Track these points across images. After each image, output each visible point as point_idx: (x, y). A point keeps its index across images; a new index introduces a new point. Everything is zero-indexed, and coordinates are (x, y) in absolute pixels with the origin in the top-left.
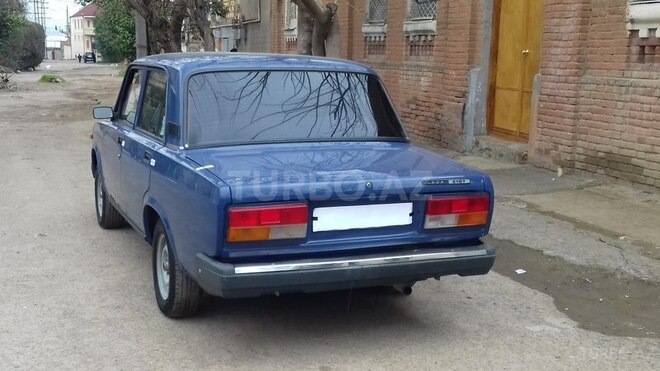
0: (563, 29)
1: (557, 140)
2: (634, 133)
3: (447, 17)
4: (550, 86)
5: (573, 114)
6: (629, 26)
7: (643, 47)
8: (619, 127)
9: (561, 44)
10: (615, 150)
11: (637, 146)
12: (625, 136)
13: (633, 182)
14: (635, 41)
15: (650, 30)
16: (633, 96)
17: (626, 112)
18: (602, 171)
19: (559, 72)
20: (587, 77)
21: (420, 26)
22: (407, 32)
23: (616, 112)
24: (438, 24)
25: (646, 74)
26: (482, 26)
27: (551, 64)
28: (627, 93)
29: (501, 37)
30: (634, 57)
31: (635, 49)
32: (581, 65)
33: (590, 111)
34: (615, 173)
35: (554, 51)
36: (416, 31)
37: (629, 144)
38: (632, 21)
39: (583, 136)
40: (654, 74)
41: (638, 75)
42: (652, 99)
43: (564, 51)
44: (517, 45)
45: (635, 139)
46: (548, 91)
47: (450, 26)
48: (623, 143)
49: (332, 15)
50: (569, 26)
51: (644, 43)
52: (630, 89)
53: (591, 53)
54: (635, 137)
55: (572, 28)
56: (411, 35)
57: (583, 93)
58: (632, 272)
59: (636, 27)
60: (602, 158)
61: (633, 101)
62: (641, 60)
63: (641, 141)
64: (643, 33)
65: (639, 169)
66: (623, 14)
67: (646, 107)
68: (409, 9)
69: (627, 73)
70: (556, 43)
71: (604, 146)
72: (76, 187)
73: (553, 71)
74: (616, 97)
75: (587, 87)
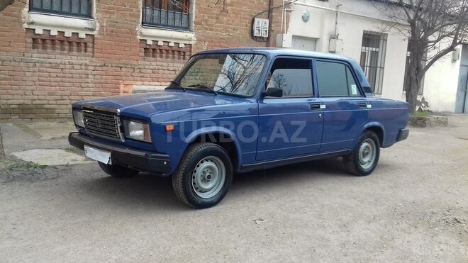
2: (44, 90)
6: (26, 26)
7: (35, 40)
8: (29, 88)
11: (48, 97)
12: (36, 92)
13: (47, 119)
14: (30, 35)
15: (45, 30)
16: (41, 69)
17: (35, 78)
18: (17, 117)
23: (25, 78)
28: (34, 66)
30: (29, 45)
31: (30, 40)
34: (30, 116)
37: (41, 97)
38: (30, 23)
40: (52, 56)
42: (58, 70)
45: (46, 94)
48: (35, 97)
51: (38, 37)
52: (37, 64)
59: (32, 27)
60: (14, 109)
62: (36, 47)
63: (50, 94)
64: (39, 31)
65: (51, 110)
67: (53, 75)
69: (27, 55)
71: (16, 101)
74: (25, 69)
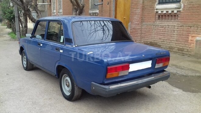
0: (137, 12)
1: (136, 39)
2: (158, 37)
3: (102, 9)
4: (133, 26)
5: (140, 33)
6: (156, 11)
7: (159, 16)
8: (153, 36)
9: (136, 15)
10: (153, 41)
11: (159, 40)
12: (155, 38)
14: (157, 14)
15: (161, 11)
16: (158, 28)
17: (156, 32)
19: (136, 22)
20: (144, 23)
21: (94, 12)
22: (90, 13)
23: (153, 32)
24: (99, 11)
25: (161, 22)
26: (112, 11)
27: (134, 20)
28: (156, 27)
29: (117, 14)
30: (157, 18)
31: (157, 16)
32: (142, 20)
33: (145, 32)
35: (134, 17)
36: (93, 13)
37: (157, 40)
38: (157, 9)
39: (143, 38)
40: (163, 22)
41: (158, 22)
42: (163, 29)
43: (137, 17)
44: (122, 16)
46: (133, 27)
47: (103, 11)
48: (155, 40)
49: (84, 7)
50: (139, 11)
51: (160, 15)
52: (157, 26)
53: (145, 17)
54: (158, 38)
55: (140, 11)
56: (91, 14)
57: (143, 27)
58: (181, 73)
59: (157, 11)
60: (149, 43)
61: (157, 29)
62: (159, 19)
63: (160, 39)
64: (160, 12)
65: (160, 46)
66: (154, 7)
67: (161, 30)
68: (90, 7)
69: (155, 22)
70: (135, 15)
71: (150, 40)
72: (8, 58)
73: (134, 22)
74: (153, 28)
75: (144, 26)
